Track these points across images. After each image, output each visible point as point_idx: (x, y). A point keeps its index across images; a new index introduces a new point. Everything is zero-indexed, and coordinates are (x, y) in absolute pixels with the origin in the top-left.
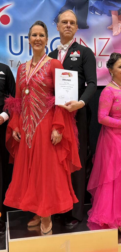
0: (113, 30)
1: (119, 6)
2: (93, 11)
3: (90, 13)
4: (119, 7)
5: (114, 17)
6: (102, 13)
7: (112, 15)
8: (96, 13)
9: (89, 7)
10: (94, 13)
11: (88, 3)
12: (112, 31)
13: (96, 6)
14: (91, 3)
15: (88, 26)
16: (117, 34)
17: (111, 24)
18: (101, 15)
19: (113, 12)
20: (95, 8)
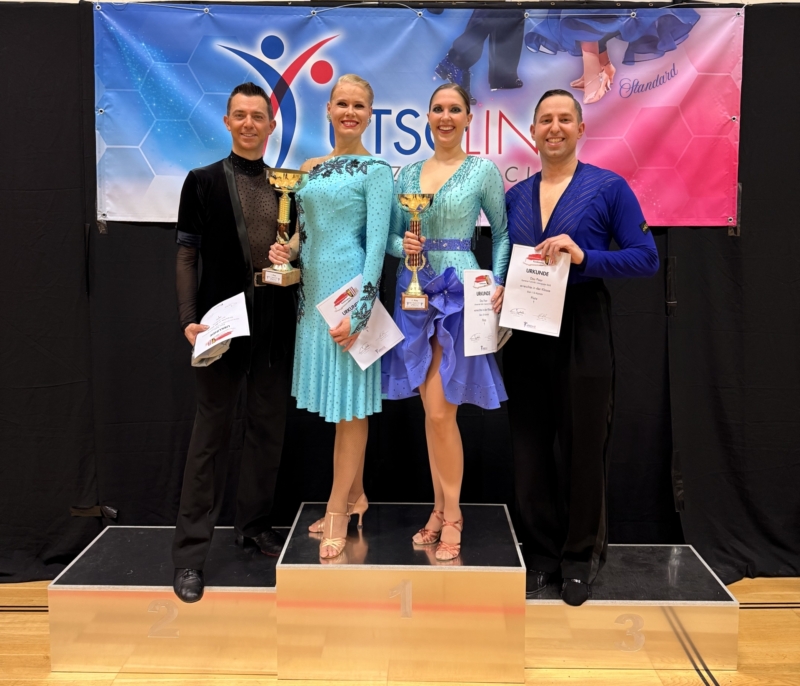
0: (586, 90)
1: (602, 30)
2: (534, 45)
3: (528, 51)
4: (601, 33)
5: (588, 57)
6: (556, 48)
7: (584, 53)
8: (542, 48)
9: (525, 33)
10: (538, 49)
11: (523, 25)
12: (583, 93)
13: (543, 32)
14: (531, 25)
15: (520, 82)
16: (597, 99)
17: (580, 73)
18: (556, 53)
19: (585, 46)
20: (539, 36)
